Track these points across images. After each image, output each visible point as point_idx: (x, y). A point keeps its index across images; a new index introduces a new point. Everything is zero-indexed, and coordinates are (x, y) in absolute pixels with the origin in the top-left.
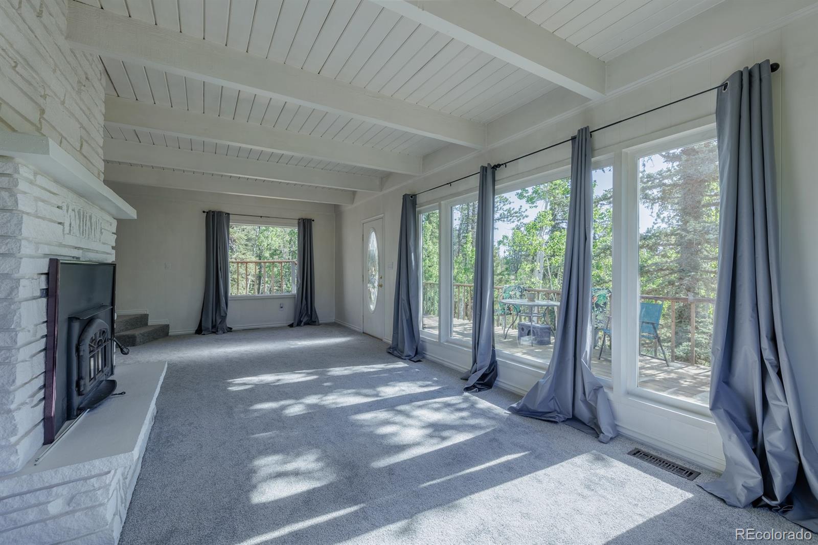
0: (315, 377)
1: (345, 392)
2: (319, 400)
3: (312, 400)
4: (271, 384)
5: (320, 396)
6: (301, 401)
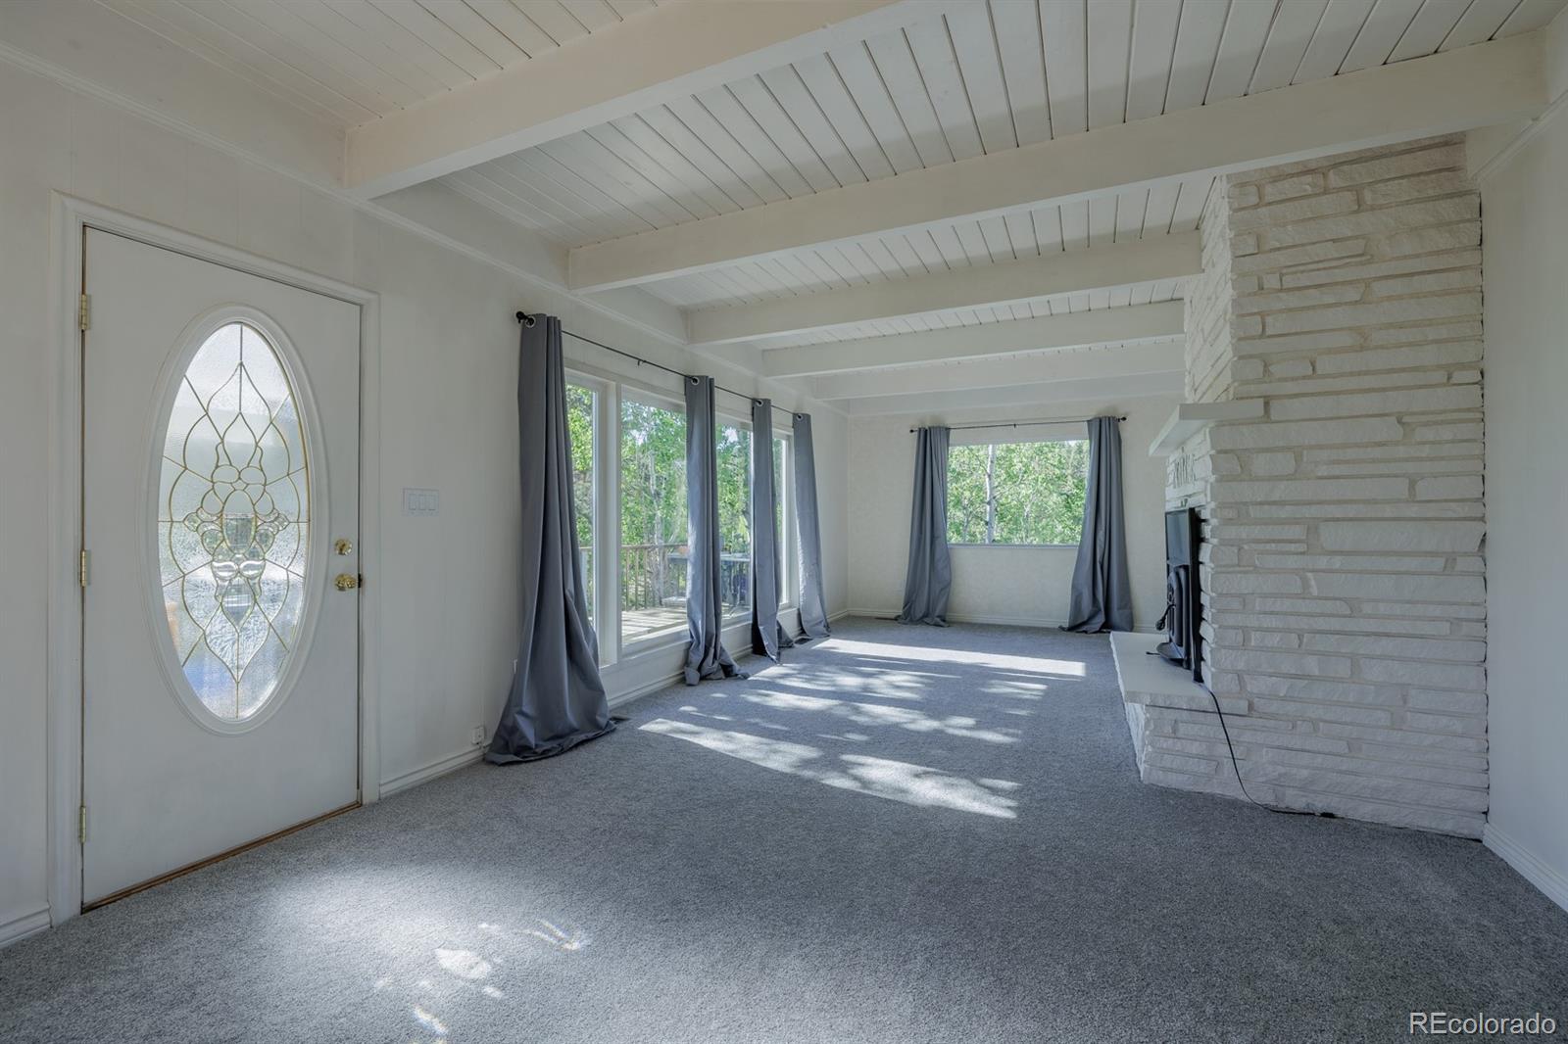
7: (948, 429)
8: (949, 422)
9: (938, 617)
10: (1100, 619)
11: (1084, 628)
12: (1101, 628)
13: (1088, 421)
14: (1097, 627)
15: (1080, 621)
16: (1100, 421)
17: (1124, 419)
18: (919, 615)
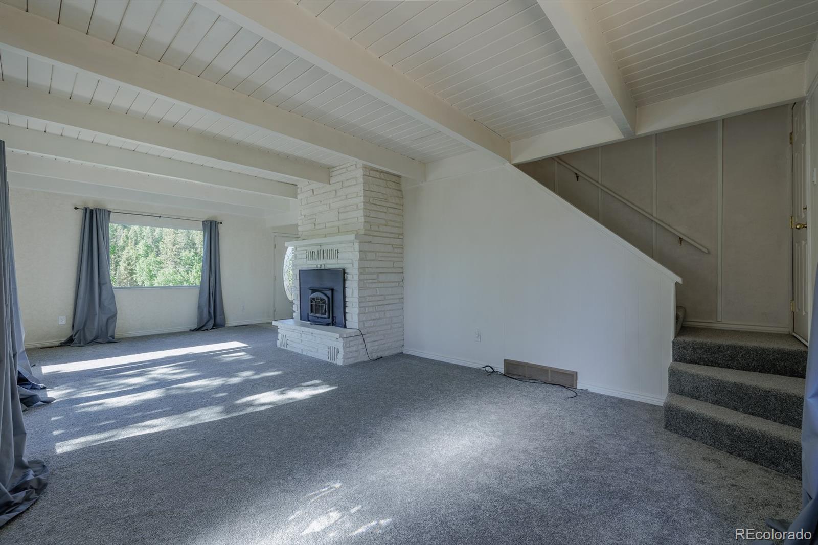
0: (239, 402)
1: (200, 389)
2: (229, 380)
3: (234, 380)
4: (287, 388)
5: (228, 383)
6: (244, 379)
7: (110, 212)
8: (109, 207)
9: (111, 337)
10: (211, 323)
11: (204, 328)
12: (213, 326)
13: (203, 221)
14: (211, 326)
15: (201, 325)
16: (211, 223)
17: (221, 223)
18: (90, 338)
